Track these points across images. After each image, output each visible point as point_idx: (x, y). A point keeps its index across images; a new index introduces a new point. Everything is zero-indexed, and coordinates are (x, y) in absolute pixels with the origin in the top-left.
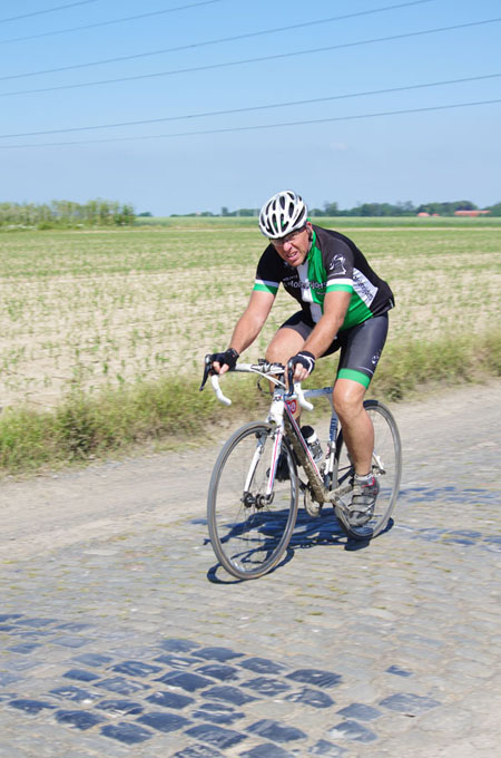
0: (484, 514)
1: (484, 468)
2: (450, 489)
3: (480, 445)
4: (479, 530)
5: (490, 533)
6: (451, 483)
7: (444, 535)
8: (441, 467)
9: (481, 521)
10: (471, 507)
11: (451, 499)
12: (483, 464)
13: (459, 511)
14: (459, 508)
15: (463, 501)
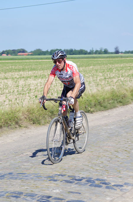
0: (24, 184)
1: (25, 164)
2: (10, 174)
3: (24, 154)
4: (22, 191)
5: (27, 192)
6: (12, 171)
7: (7, 194)
8: (8, 164)
9: (23, 187)
10: (20, 181)
11: (11, 178)
12: (25, 162)
13: (15, 183)
14: (14, 182)
15: (16, 179)
